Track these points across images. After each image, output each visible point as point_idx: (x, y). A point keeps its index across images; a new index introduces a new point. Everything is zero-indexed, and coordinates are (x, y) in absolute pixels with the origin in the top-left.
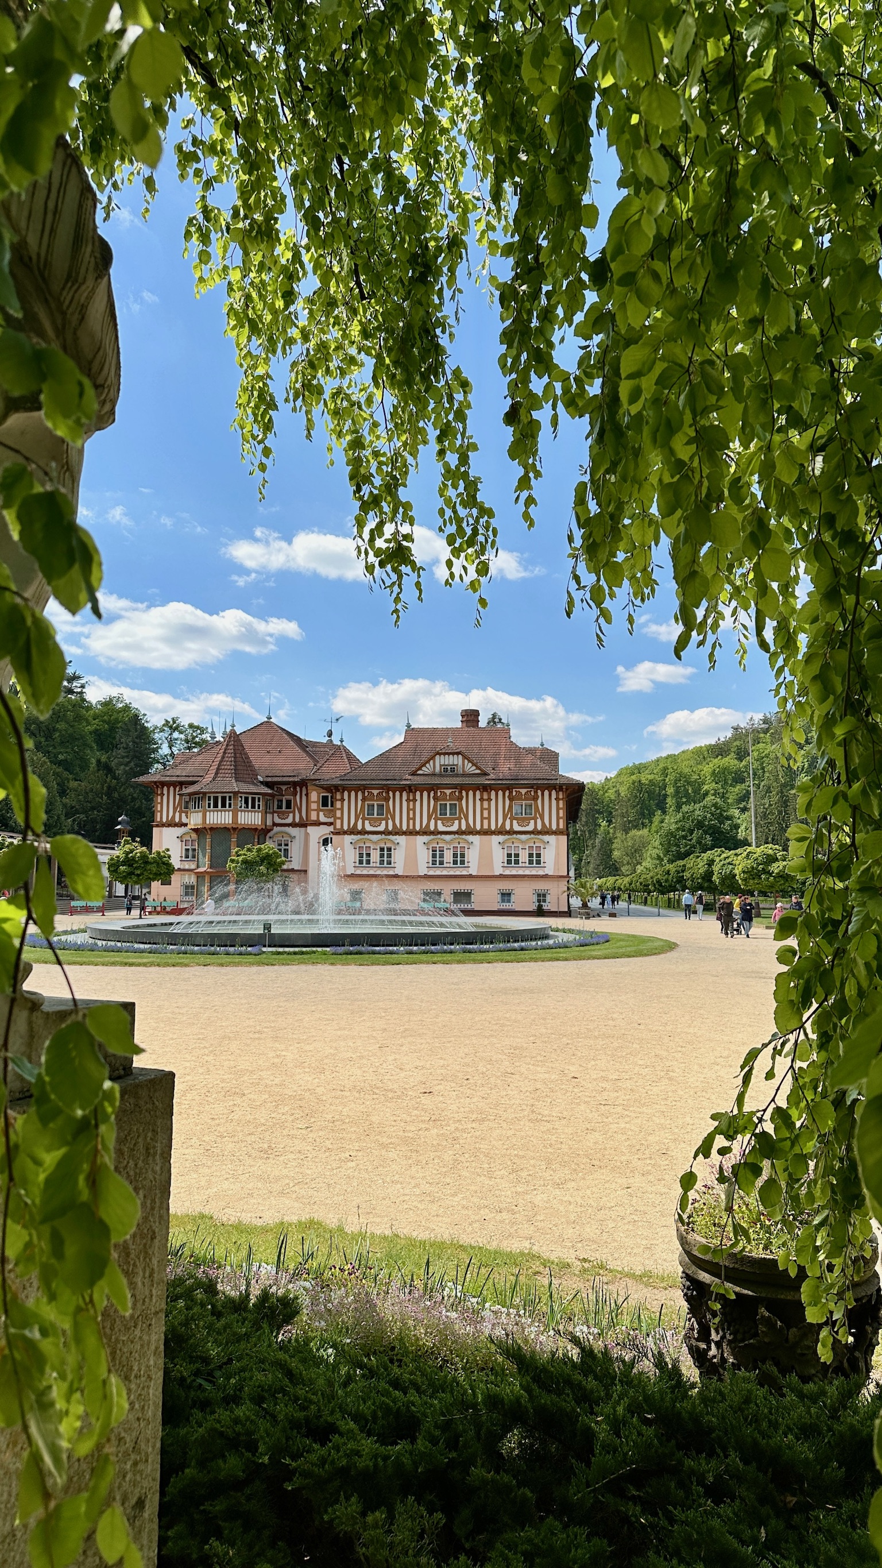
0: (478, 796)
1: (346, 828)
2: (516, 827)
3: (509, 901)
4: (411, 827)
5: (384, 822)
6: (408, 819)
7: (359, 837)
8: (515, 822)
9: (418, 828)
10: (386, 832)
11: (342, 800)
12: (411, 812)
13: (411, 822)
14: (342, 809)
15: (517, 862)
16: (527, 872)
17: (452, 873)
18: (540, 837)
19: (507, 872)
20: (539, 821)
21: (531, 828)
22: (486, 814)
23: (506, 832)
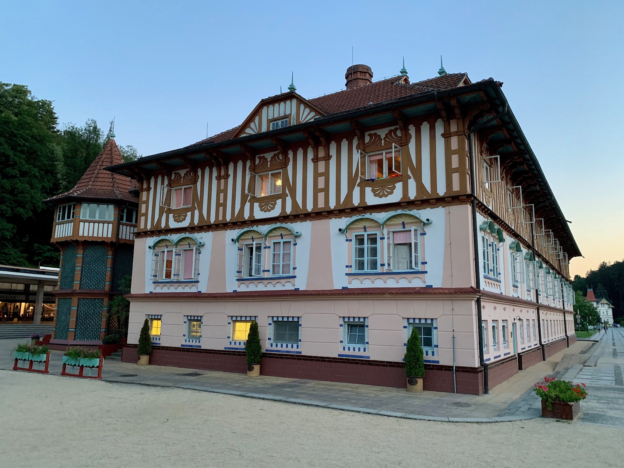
0: (310, 156)
1: (149, 227)
2: (371, 200)
3: (362, 340)
4: (221, 218)
5: (189, 214)
6: (218, 205)
7: (162, 237)
8: (368, 190)
9: (228, 218)
10: (192, 229)
11: (149, 189)
12: (222, 195)
13: (221, 209)
14: (147, 202)
15: (374, 265)
16: (391, 283)
17: (270, 287)
18: (414, 212)
19: (356, 284)
20: (412, 184)
21: (396, 197)
22: (321, 185)
23: (354, 210)
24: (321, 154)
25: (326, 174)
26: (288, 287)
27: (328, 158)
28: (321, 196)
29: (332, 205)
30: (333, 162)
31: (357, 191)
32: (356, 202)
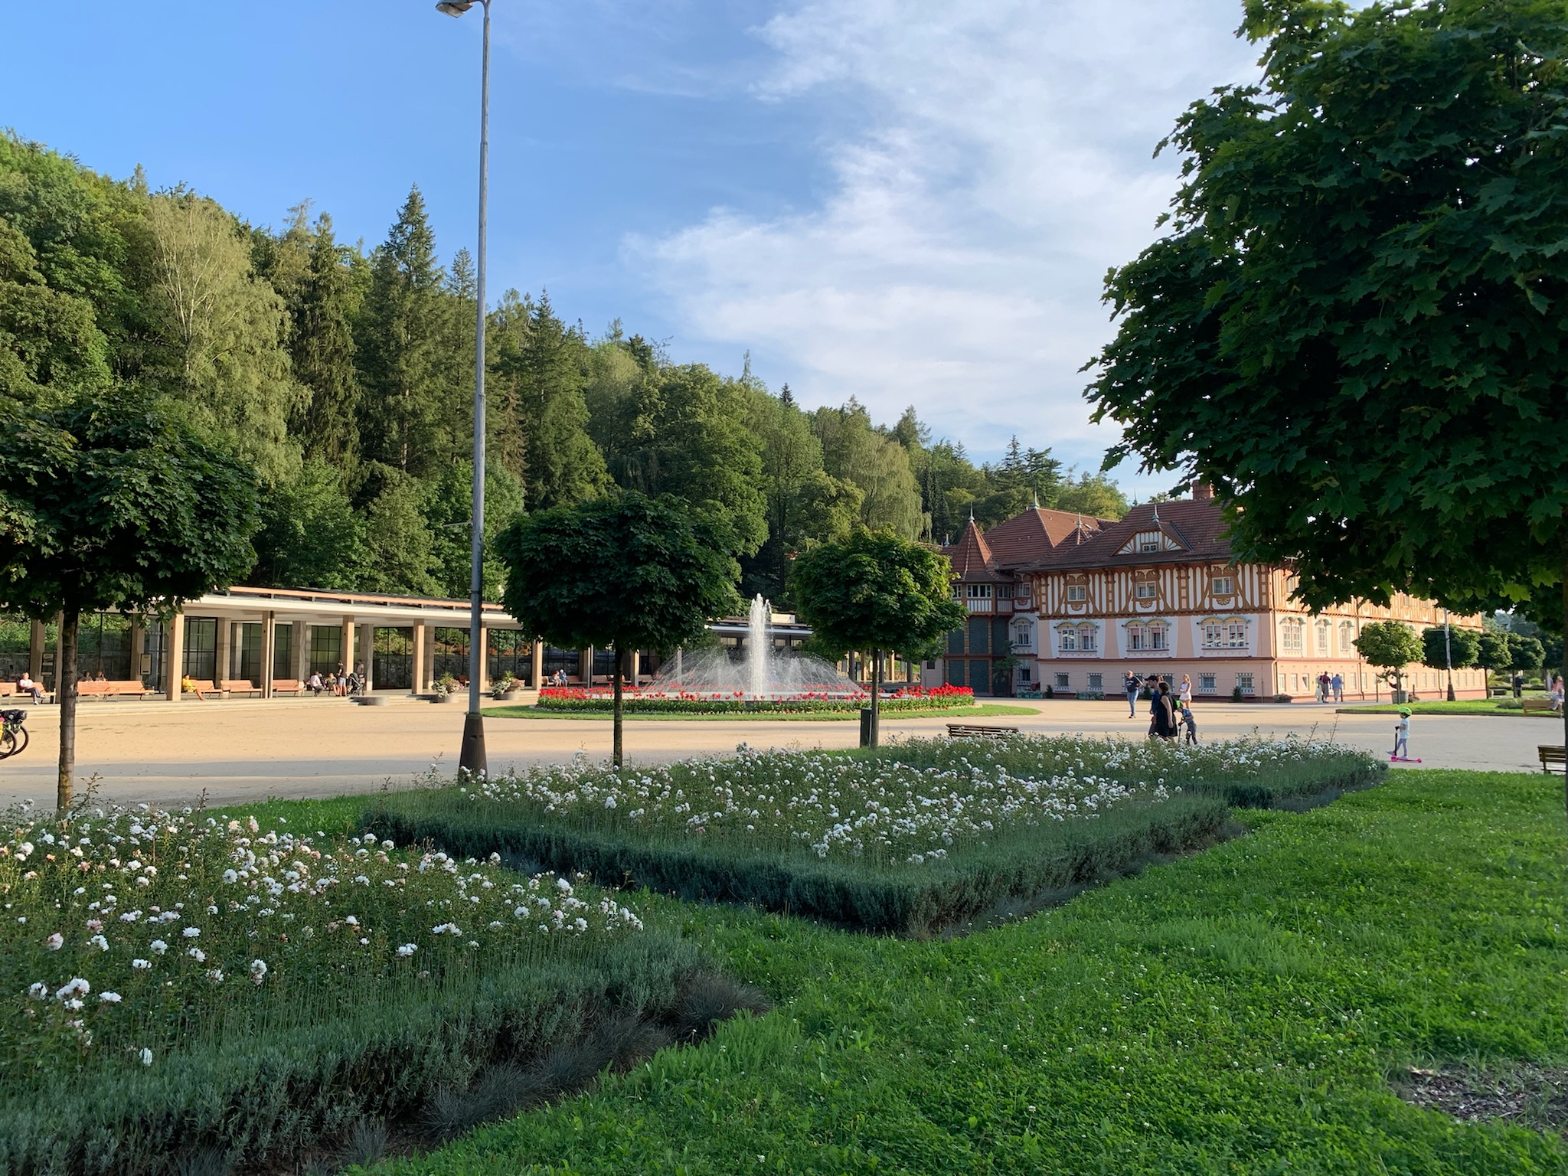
0: (1175, 574)
1: (1050, 612)
2: (1216, 606)
3: (1212, 686)
4: (1111, 610)
5: (1085, 606)
6: (1108, 601)
7: (1063, 620)
8: (1214, 600)
9: (1117, 610)
10: (1088, 616)
11: (1047, 585)
12: (1110, 595)
13: (1111, 604)
14: (1046, 594)
15: (1218, 643)
16: (1229, 654)
17: (1151, 656)
18: (1241, 615)
19: (1208, 654)
20: (1240, 598)
21: (1231, 605)
22: (1184, 593)
23: (1205, 612)
24: (1183, 574)
25: (1187, 587)
26: (1164, 656)
27: (1188, 577)
28: (1184, 601)
29: (1192, 607)
30: (1191, 580)
31: (1207, 600)
32: (1207, 607)
